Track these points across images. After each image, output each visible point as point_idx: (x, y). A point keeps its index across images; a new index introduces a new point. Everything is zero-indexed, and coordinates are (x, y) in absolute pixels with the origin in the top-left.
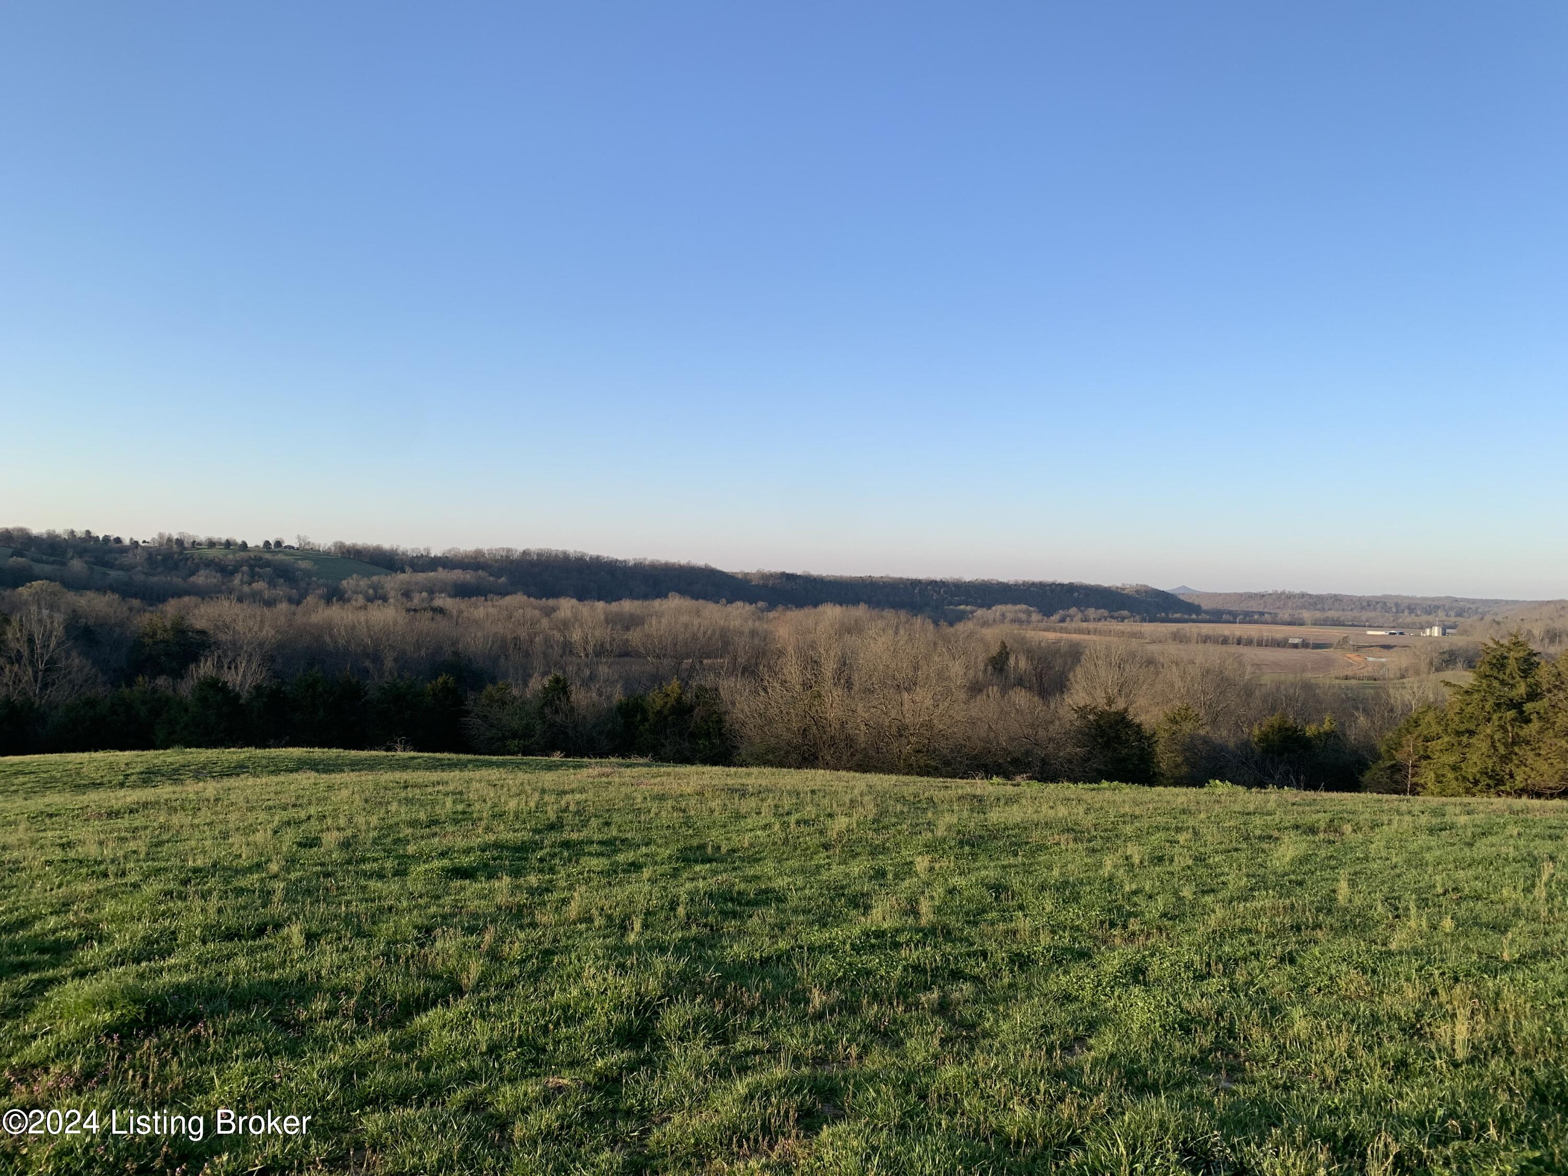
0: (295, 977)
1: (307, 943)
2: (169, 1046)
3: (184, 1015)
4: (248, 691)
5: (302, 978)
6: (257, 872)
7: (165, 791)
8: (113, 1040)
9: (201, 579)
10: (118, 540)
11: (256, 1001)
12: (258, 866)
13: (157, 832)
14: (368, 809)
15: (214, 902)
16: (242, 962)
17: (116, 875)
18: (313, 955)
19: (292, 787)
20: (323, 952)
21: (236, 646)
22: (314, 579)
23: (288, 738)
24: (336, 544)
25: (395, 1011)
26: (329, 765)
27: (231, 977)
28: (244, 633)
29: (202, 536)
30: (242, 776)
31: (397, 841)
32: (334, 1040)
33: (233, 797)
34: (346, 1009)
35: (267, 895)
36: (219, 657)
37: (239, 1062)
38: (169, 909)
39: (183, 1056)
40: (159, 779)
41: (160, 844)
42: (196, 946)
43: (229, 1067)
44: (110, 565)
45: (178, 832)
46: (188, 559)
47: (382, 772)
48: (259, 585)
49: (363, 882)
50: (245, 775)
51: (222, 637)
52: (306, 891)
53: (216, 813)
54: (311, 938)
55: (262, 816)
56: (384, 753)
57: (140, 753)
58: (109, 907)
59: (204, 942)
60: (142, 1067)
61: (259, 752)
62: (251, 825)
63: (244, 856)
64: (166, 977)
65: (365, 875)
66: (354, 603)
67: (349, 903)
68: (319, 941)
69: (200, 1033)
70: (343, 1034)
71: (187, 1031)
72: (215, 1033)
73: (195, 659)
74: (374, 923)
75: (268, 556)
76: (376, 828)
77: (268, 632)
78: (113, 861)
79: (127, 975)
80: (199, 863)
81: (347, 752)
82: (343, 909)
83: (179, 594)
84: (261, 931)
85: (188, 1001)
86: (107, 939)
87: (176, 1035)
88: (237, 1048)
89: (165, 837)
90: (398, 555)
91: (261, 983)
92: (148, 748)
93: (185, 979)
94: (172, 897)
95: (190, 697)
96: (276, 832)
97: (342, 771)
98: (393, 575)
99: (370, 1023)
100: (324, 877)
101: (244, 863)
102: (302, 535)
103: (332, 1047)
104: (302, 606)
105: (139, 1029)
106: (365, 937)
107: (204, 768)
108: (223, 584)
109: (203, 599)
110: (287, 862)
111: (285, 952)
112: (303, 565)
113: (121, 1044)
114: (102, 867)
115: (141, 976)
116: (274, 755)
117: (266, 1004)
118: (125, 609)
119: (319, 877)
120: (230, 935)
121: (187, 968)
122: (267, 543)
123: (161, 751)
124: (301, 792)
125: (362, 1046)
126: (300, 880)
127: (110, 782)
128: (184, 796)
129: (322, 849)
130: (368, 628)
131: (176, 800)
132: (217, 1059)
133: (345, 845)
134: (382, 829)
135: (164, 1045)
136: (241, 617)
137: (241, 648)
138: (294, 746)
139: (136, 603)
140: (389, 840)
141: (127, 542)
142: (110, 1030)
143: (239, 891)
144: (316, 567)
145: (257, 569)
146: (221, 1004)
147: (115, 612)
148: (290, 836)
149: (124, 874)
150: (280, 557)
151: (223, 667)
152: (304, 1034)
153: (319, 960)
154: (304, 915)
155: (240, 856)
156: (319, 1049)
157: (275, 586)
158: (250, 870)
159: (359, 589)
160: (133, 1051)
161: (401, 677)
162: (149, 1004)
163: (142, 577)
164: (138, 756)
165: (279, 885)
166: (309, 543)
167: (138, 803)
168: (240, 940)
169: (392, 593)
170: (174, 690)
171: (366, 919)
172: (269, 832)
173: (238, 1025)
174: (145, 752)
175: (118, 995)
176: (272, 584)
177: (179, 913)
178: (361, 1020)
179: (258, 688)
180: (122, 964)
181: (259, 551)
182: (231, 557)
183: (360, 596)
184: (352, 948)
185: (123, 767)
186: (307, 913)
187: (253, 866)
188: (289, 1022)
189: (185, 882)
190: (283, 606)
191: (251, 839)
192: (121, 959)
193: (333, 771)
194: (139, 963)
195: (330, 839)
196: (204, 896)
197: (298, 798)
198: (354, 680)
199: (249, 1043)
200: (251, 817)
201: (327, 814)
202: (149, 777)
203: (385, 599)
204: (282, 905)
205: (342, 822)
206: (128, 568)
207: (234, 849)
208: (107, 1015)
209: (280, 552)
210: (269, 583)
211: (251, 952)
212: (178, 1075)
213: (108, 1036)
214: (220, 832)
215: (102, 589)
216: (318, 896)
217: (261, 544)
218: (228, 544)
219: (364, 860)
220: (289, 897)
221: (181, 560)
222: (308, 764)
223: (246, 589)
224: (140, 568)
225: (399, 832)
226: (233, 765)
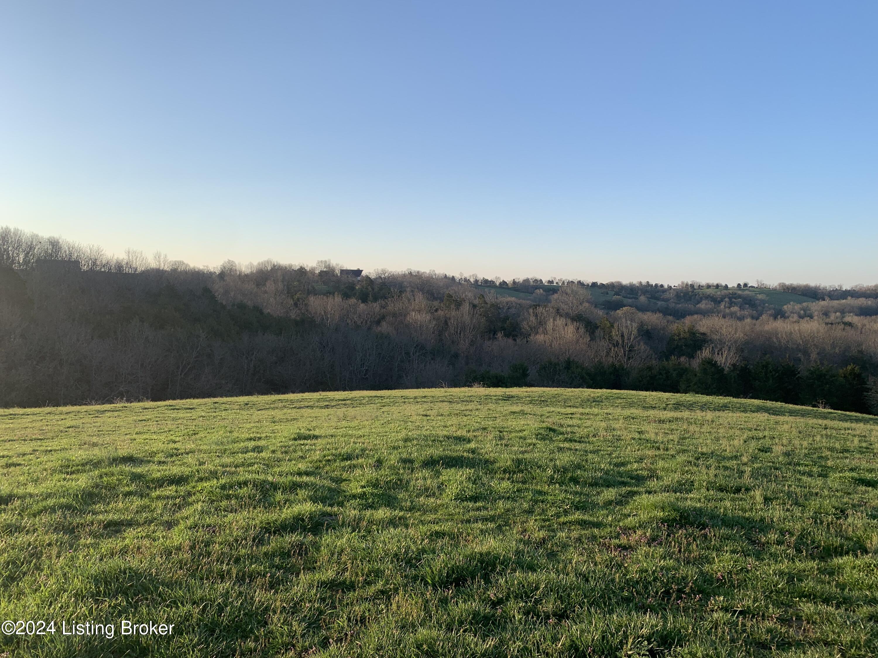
0: (758, 518)
1: (765, 502)
2: (691, 536)
3: (699, 523)
4: (728, 367)
5: (762, 520)
6: (735, 460)
7: (686, 414)
8: (664, 526)
9: (703, 305)
10: (662, 286)
11: (736, 525)
12: (736, 457)
13: (683, 433)
14: (801, 437)
15: (712, 472)
16: (728, 504)
17: (664, 449)
18: (769, 509)
19: (754, 419)
20: (774, 509)
21: (722, 342)
22: (767, 305)
23: (751, 395)
24: (780, 284)
25: (821, 551)
26: (776, 411)
27: (722, 510)
28: (726, 335)
29: (703, 282)
30: (726, 411)
31: (821, 457)
32: (782, 557)
33: (721, 421)
34: (789, 542)
35: (741, 473)
36: (713, 347)
37: (728, 554)
38: (690, 470)
39: (698, 542)
40: (683, 408)
41: (685, 438)
42: (703, 490)
43: (722, 555)
44: (658, 299)
45: (693, 434)
46: (696, 295)
47: (810, 418)
48: (735, 309)
49: (798, 476)
50: (728, 411)
51: (715, 337)
52: (763, 475)
53: (713, 428)
54: (767, 500)
55: (738, 432)
56: (812, 408)
57: (673, 394)
58: (661, 464)
59: (708, 490)
60: (678, 542)
61: (735, 400)
62: (731, 436)
63: (728, 451)
64: (689, 502)
65: (800, 473)
66: (791, 319)
67: (790, 486)
68: (772, 503)
69: (707, 534)
70: (787, 555)
71: (701, 530)
72: (714, 535)
73: (700, 349)
74: (806, 500)
75: (740, 292)
76: (807, 448)
77: (740, 335)
78: (662, 443)
79: (671, 497)
80: (704, 450)
81: (787, 405)
82: (786, 488)
83: (691, 314)
84: (738, 490)
85: (700, 516)
86: (661, 479)
87: (695, 531)
88: (726, 546)
89: (687, 436)
90: (820, 290)
91: (739, 517)
92: (677, 393)
93: (698, 505)
94: (691, 464)
95: (697, 369)
96: (745, 442)
97: (784, 415)
98: (817, 302)
99: (804, 553)
100: (774, 469)
101: (728, 454)
102: (759, 280)
103: (780, 561)
104: (759, 320)
105: (677, 524)
106: (800, 506)
107: (705, 405)
108: (715, 308)
109: (704, 316)
110: (752, 458)
111: (752, 504)
112: (760, 297)
113: (668, 529)
114: (657, 445)
115: (677, 499)
116: (743, 402)
117: (742, 528)
118: (665, 321)
119: (771, 469)
120: (721, 489)
121: (700, 500)
122: (739, 285)
123: (684, 395)
124: (760, 424)
125: (799, 565)
126: (760, 468)
127: (659, 407)
128: (696, 417)
129: (773, 454)
130: (800, 334)
131: (691, 419)
132: (716, 549)
133: (787, 454)
134: (810, 449)
135: (689, 535)
136: (725, 326)
137: (725, 343)
138: (755, 398)
139: (670, 318)
140: (815, 456)
141: (666, 286)
142: (663, 521)
143: (726, 468)
144: (768, 298)
145: (733, 300)
146: (718, 522)
147: (661, 322)
148: (753, 444)
149: (667, 450)
150: (747, 292)
151: (714, 353)
152: (764, 549)
153: (772, 512)
154: (763, 487)
155: (726, 451)
156: (773, 559)
157: (743, 309)
158: (731, 458)
159: (794, 311)
160: (674, 534)
161: (822, 364)
162: (681, 513)
163: (673, 305)
164: (672, 396)
165: (748, 469)
166: (763, 284)
167: (673, 418)
168: (727, 493)
169: (816, 313)
170: (689, 364)
171: (801, 497)
172: (742, 442)
173: (727, 535)
174: (676, 394)
175: (666, 505)
176: (741, 308)
177: (695, 473)
178: (799, 551)
179: (734, 365)
180: (668, 492)
181: (735, 290)
182: (719, 293)
183: (795, 315)
184: (792, 510)
185: (665, 400)
186: (764, 486)
187: (733, 457)
188: (755, 541)
189: (698, 459)
190: (748, 320)
191: (731, 443)
192: (667, 489)
193: (779, 414)
194: (675, 493)
195: (778, 449)
196: (708, 467)
197: (758, 426)
198: (791, 365)
199: (733, 546)
200: (731, 432)
201: (775, 436)
202: (678, 406)
203: (811, 317)
204: (750, 479)
205: (785, 442)
206: (667, 300)
207: (723, 446)
208: (662, 513)
209: (747, 289)
210: (740, 307)
211: (733, 500)
212: (696, 551)
213: (662, 523)
214: (715, 437)
215: (654, 311)
216: (771, 479)
217: (736, 286)
218: (717, 286)
219: (799, 464)
220: (754, 474)
221: (693, 295)
222: (763, 409)
223: (727, 311)
224: (672, 300)
225: (821, 453)
226: (721, 405)
